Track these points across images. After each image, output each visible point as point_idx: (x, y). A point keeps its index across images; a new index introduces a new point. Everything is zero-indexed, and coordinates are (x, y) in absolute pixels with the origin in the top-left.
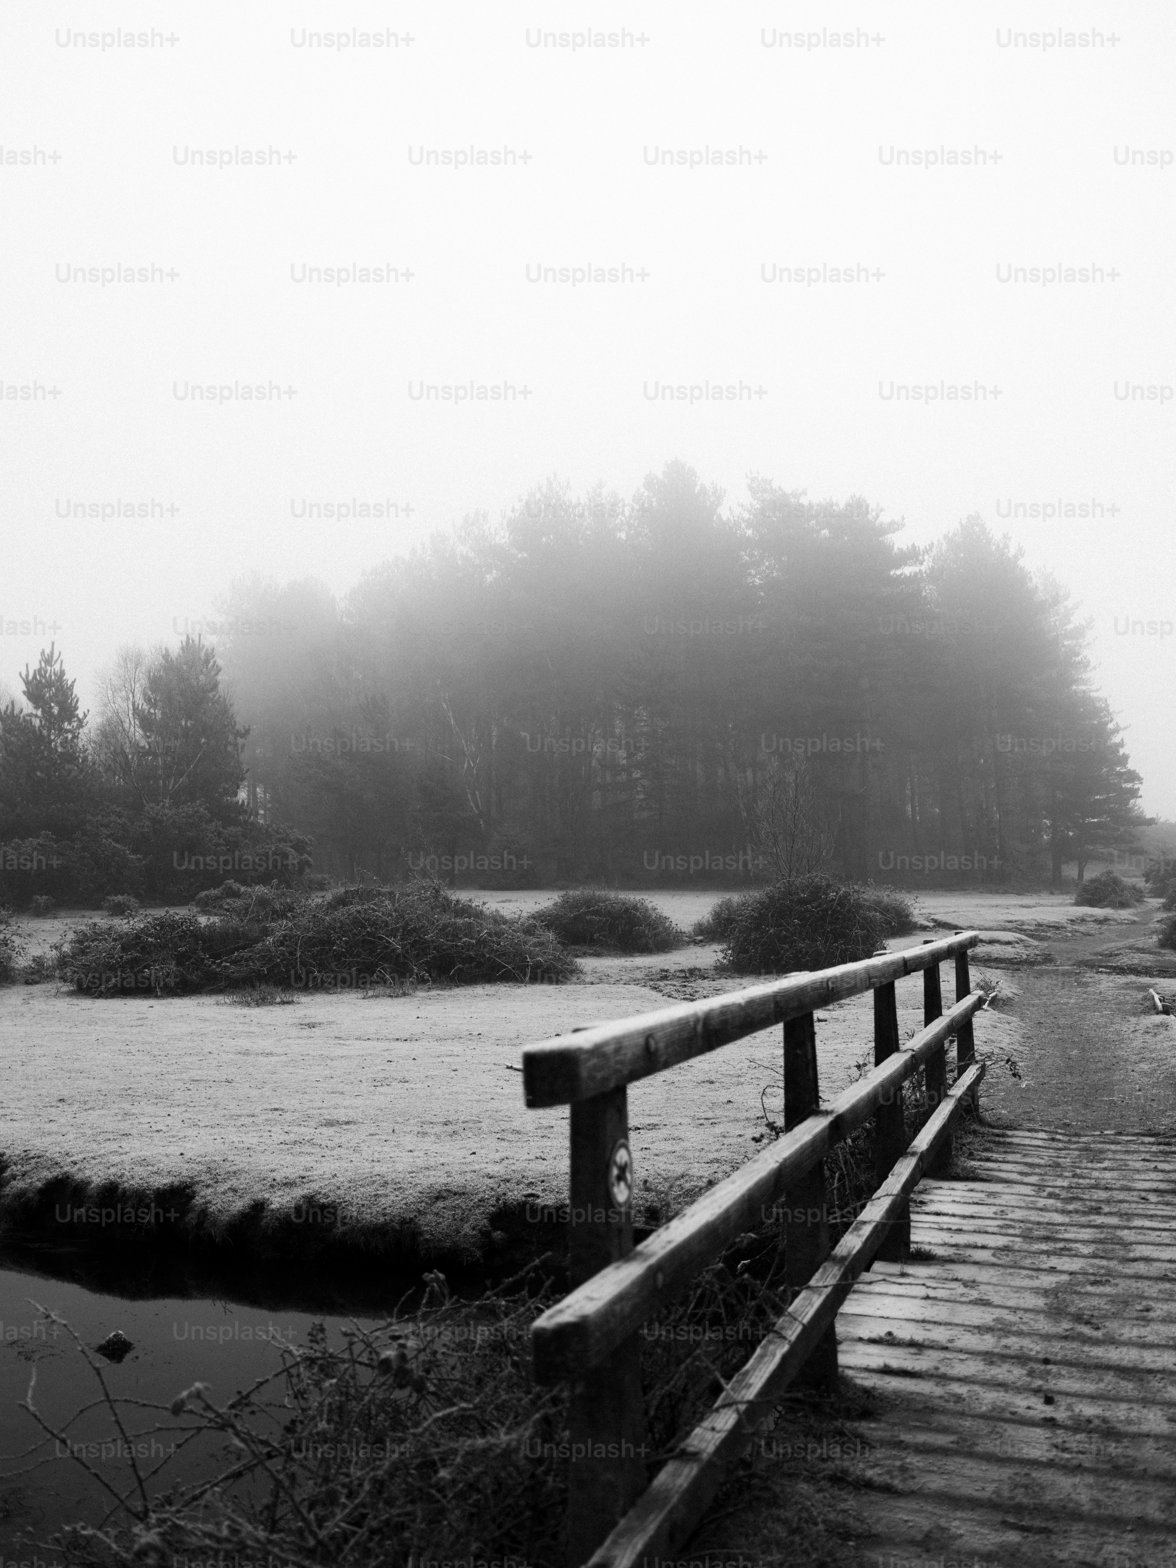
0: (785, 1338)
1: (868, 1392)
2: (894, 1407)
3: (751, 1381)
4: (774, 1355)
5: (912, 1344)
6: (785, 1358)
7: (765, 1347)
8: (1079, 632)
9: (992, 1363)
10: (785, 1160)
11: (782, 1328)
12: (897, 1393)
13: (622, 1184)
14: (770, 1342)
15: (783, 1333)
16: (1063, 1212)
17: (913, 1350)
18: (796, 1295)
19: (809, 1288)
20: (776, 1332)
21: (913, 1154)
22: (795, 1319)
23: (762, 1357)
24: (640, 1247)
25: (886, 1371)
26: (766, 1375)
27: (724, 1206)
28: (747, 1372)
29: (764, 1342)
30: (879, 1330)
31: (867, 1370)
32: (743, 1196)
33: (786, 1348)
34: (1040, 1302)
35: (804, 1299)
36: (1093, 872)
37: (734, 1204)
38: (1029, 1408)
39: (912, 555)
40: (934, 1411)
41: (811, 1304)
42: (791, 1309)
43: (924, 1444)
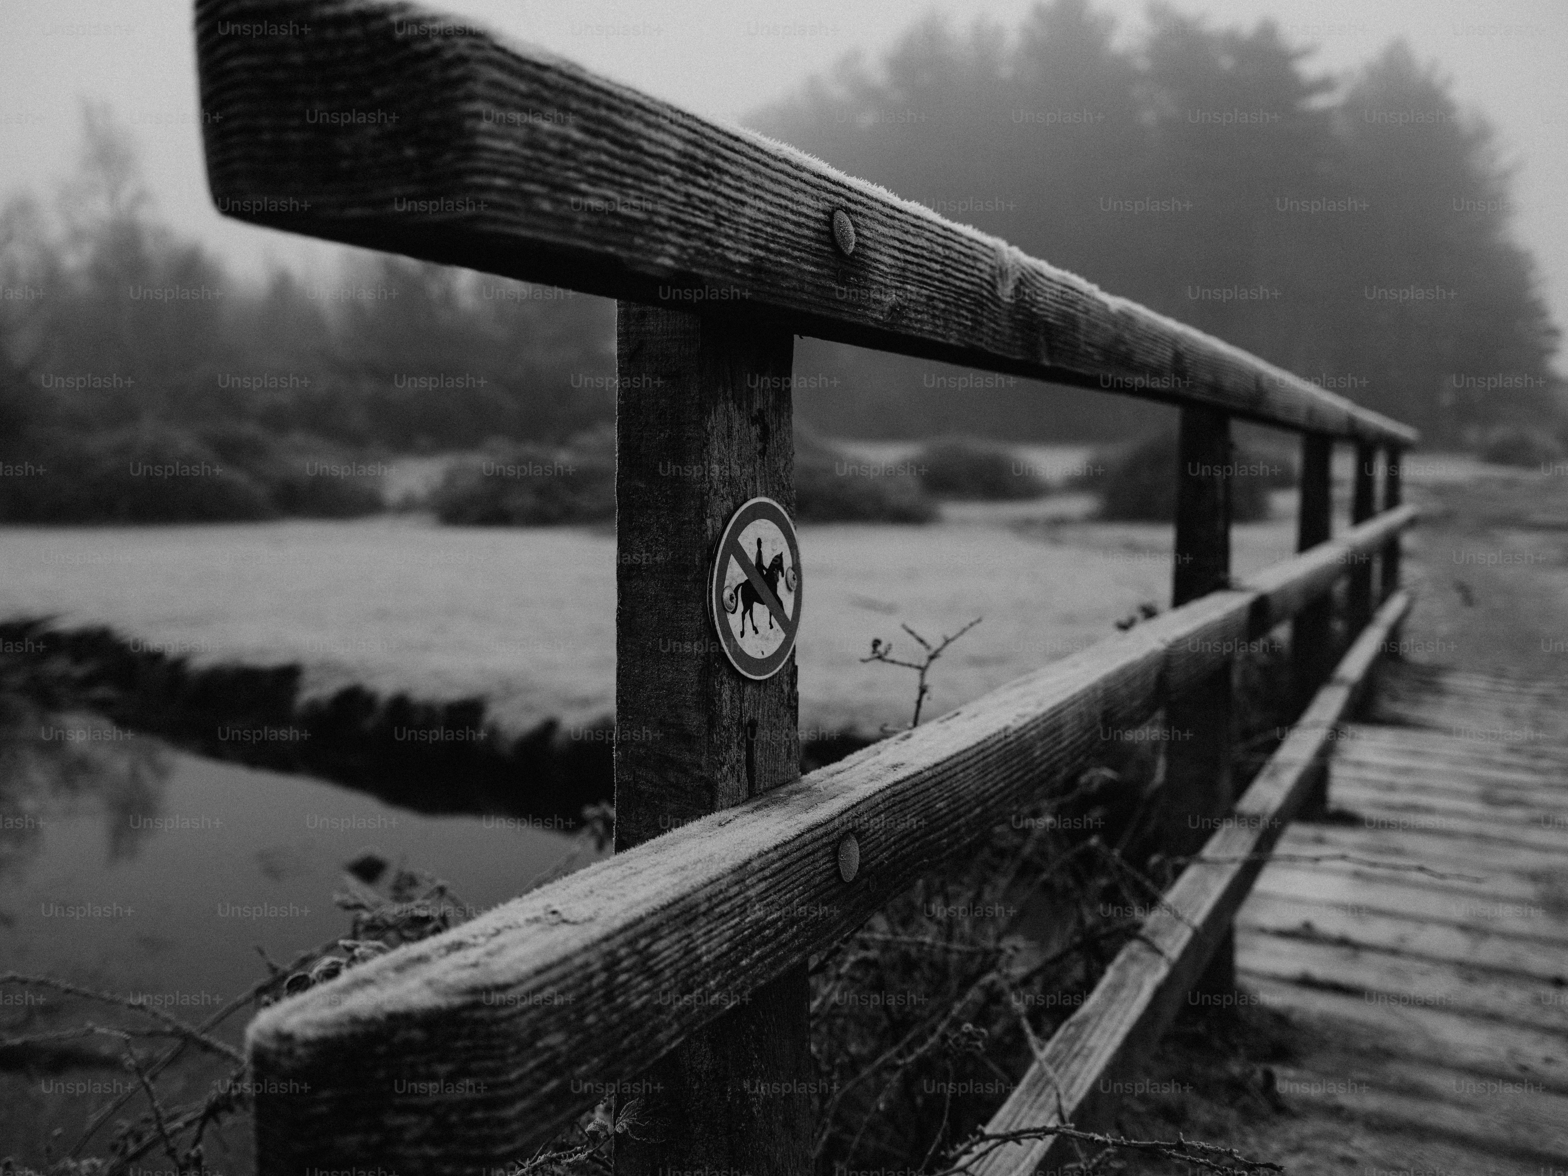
0: (1159, 952)
1: (1280, 1018)
2: (1323, 1045)
3: (1091, 1043)
4: (1140, 987)
5: (1343, 942)
6: (1159, 992)
7: (1122, 969)
8: (1506, 175)
9: (1471, 980)
10: (1179, 641)
11: (1155, 933)
12: (1327, 1020)
13: (760, 611)
14: (1133, 958)
15: (1158, 942)
16: (1534, 770)
17: (1345, 951)
18: (1179, 871)
19: (1202, 861)
20: (1144, 939)
21: (1342, 682)
22: (1179, 918)
23: (1116, 988)
24: (814, 775)
25: (1306, 982)
26: (1124, 1030)
27: (1049, 704)
28: (1086, 1020)
29: (1120, 958)
30: (1292, 919)
31: (1277, 979)
32: (1093, 688)
33: (1163, 971)
34: (1528, 890)
35: (1194, 881)
36: (1498, 433)
37: (1073, 701)
38: (1548, 1060)
39: (1325, 84)
40: (1388, 1055)
41: (1205, 890)
42: (1170, 897)
43: (1380, 1115)
